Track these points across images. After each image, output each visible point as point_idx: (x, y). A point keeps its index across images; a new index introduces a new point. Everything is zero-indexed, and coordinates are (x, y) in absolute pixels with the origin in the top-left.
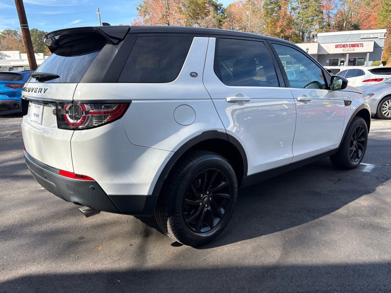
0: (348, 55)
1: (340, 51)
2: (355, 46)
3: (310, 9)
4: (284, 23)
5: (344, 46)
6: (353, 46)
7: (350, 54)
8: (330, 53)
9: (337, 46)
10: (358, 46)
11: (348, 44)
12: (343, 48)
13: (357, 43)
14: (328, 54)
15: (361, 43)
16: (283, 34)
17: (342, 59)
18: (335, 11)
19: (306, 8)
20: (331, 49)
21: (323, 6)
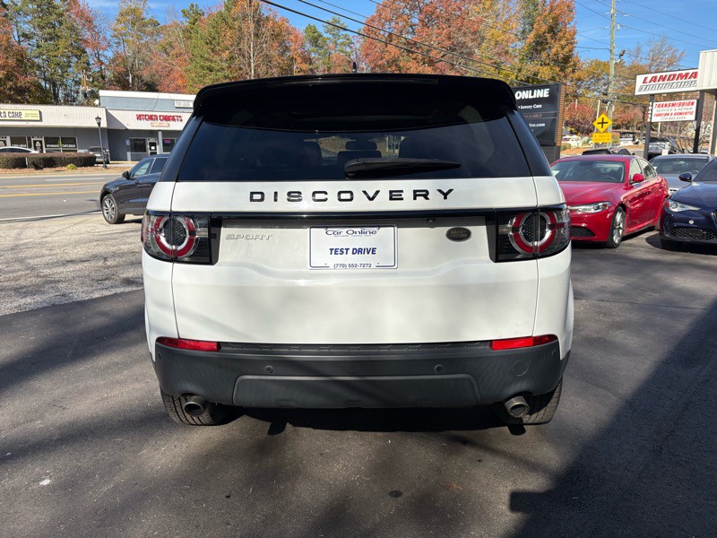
0: (160, 134)
1: (145, 125)
2: (169, 120)
3: (62, 43)
4: (10, 61)
5: (151, 118)
6: (167, 118)
7: (165, 133)
8: (129, 128)
9: (139, 117)
10: (174, 120)
11: (158, 114)
12: (150, 122)
13: (173, 114)
14: (127, 129)
15: (179, 114)
16: (11, 83)
17: (152, 140)
18: (109, 54)
19: (51, 39)
20: (129, 121)
21: (86, 41)
